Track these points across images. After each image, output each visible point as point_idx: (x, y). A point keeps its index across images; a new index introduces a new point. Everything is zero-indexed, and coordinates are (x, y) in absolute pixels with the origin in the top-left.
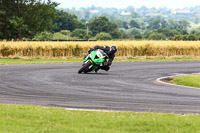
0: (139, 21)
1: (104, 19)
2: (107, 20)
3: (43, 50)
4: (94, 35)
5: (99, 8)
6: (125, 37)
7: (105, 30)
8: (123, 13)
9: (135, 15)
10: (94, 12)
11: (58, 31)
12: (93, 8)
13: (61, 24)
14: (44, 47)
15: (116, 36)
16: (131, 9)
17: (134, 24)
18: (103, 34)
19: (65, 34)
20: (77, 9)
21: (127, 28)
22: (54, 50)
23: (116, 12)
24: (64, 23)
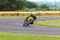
0: (57, 5)
2: (46, 5)
6: (52, 10)
8: (53, 3)
10: (44, 2)
13: (32, 6)
15: (49, 10)
16: (55, 2)
18: (44, 9)
20: (39, 2)
21: (53, 7)
23: (51, 3)
24: (33, 6)
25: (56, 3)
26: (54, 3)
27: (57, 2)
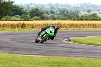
0: (55, 10)
1: (37, 9)
2: (38, 10)
3: (6, 25)
4: (32, 17)
5: (35, 4)
6: (47, 19)
7: (37, 15)
8: (46, 7)
9: (52, 7)
10: (32, 6)
11: (13, 16)
12: (31, 4)
13: (15, 12)
14: (7, 24)
15: (43, 18)
16: (50, 5)
17: (52, 12)
18: (36, 17)
19: (17, 17)
21: (48, 14)
22: (12, 25)
23: (43, 6)
24: (17, 12)
25: (53, 7)
26: (49, 7)
27: (54, 5)
